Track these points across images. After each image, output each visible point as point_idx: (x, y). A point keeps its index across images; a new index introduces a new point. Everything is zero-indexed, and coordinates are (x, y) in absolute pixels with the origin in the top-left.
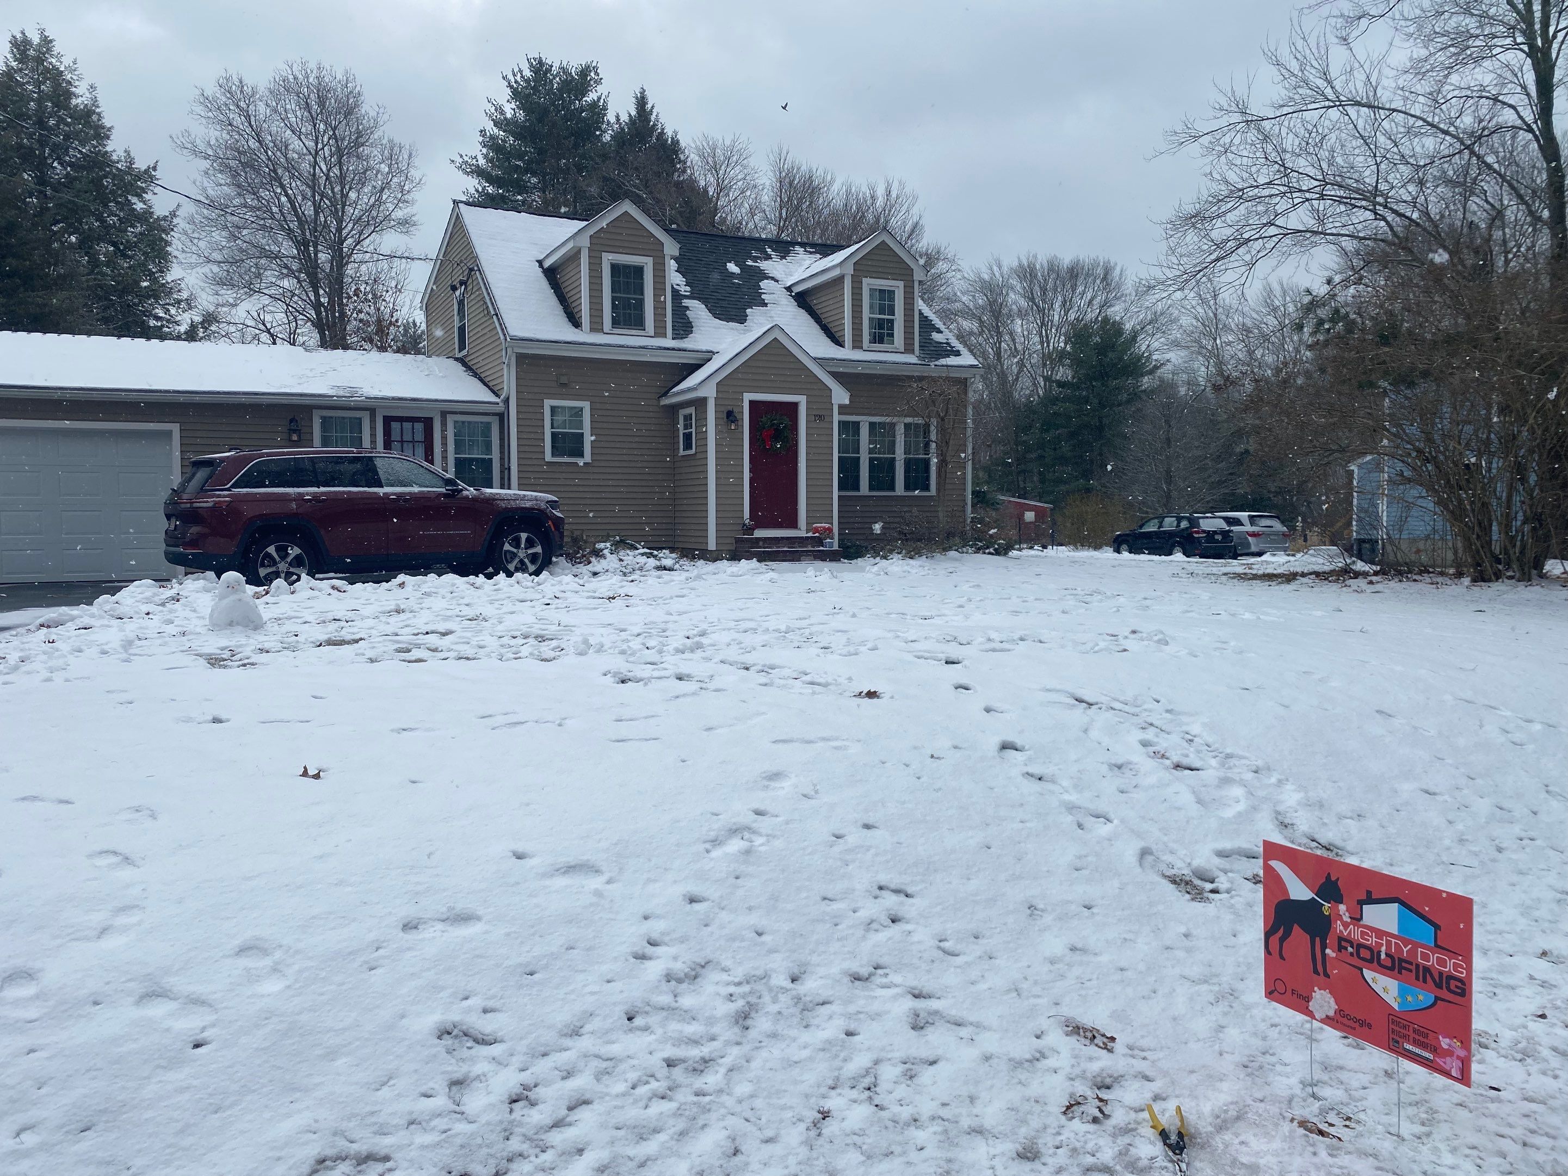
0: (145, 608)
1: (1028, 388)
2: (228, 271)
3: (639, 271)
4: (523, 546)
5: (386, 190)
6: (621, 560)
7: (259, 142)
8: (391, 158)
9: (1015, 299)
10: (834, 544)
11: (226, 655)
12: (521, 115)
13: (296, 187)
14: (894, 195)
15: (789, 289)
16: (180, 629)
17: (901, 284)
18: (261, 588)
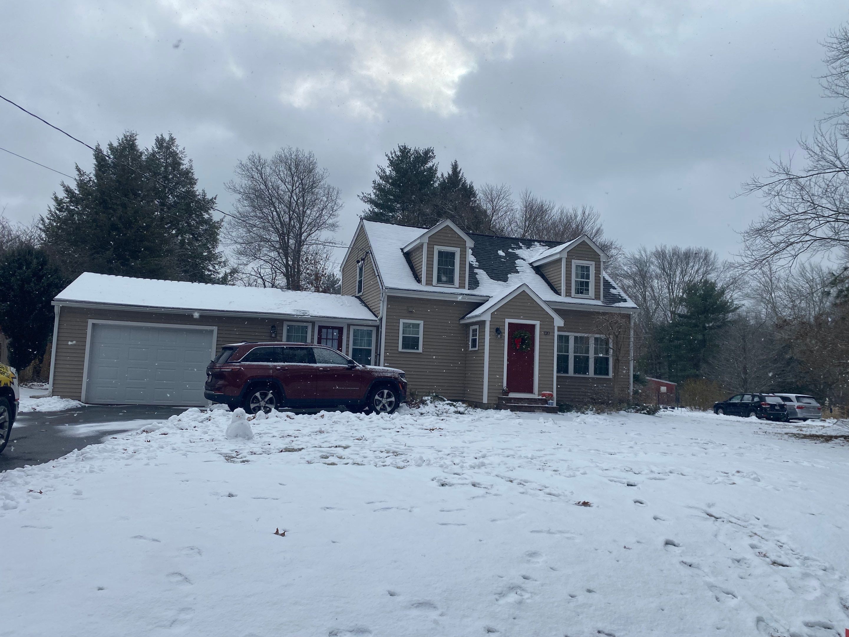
0: (194, 424)
1: (661, 317)
2: (245, 248)
3: (453, 254)
4: (385, 397)
5: (325, 210)
6: (436, 407)
7: (266, 186)
8: (328, 195)
9: (654, 269)
10: (554, 403)
11: (234, 454)
12: (394, 173)
13: (281, 208)
14: (587, 213)
15: (531, 264)
16: (210, 437)
17: (593, 263)
18: (252, 415)
